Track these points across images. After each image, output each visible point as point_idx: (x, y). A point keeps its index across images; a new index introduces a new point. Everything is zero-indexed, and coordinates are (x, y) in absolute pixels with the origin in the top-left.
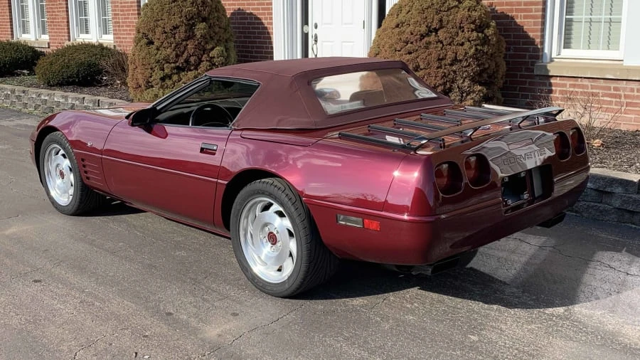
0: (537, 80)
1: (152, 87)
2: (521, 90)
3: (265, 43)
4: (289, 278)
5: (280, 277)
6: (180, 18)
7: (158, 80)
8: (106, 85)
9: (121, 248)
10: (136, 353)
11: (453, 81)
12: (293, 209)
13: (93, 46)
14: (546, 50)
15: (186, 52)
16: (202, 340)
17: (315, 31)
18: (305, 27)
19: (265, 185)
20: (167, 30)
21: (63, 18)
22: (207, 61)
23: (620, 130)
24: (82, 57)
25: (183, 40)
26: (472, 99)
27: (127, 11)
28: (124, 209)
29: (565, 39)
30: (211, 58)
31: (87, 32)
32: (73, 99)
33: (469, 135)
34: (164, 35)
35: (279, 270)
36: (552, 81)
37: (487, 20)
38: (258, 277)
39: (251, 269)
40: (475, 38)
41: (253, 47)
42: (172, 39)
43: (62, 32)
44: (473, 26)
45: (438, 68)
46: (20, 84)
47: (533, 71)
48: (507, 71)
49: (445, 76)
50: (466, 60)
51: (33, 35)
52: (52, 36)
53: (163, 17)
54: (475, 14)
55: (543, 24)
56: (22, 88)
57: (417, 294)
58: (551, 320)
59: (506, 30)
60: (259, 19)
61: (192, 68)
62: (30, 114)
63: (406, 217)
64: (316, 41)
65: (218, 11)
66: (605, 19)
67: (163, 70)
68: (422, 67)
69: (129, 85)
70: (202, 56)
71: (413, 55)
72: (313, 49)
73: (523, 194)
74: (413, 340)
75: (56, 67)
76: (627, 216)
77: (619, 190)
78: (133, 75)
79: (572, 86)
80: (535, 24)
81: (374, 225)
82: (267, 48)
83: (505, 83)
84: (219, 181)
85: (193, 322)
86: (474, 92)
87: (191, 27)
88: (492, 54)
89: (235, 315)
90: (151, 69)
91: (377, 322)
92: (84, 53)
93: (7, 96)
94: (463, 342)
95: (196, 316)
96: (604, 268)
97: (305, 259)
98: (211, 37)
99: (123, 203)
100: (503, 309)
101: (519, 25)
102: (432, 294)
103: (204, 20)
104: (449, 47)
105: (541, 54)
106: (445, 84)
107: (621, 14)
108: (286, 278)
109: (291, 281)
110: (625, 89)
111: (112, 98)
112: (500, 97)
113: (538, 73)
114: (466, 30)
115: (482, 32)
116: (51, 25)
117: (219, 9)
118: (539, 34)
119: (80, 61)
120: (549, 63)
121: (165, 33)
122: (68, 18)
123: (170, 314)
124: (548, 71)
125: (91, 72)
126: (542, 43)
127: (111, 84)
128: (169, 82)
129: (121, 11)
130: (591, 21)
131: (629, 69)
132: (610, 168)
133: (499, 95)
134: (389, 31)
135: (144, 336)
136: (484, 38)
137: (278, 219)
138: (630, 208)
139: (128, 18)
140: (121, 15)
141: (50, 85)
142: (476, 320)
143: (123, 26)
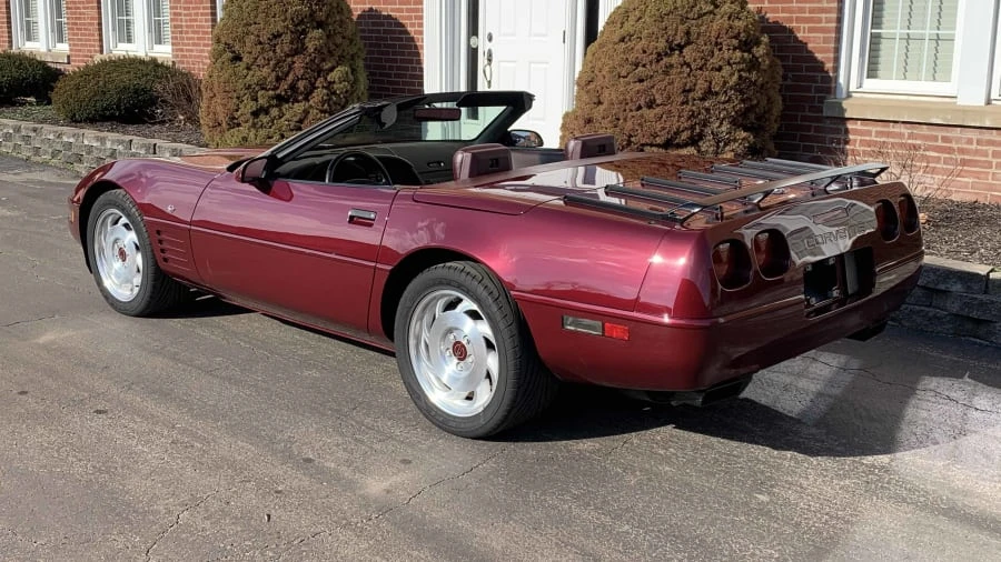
0: (828, 124)
1: (239, 125)
2: (803, 138)
3: (411, 62)
4: (485, 409)
5: (470, 409)
6: (284, 21)
7: (249, 115)
8: (163, 122)
9: (219, 364)
10: (269, 516)
11: (705, 124)
12: (495, 308)
13: (142, 62)
14: (842, 80)
15: (292, 73)
16: (364, 497)
17: (489, 45)
18: (473, 39)
19: (452, 271)
20: (264, 39)
21: (92, 18)
22: (323, 87)
23: (951, 201)
24: (126, 79)
25: (287, 56)
26: (733, 150)
27: (193, 8)
28: (218, 307)
29: (869, 63)
30: (330, 83)
31: (129, 41)
32: (113, 142)
33: (756, 201)
34: (259, 47)
35: (469, 398)
36: (850, 126)
37: (757, 34)
38: (437, 408)
39: (425, 396)
40: (738, 60)
41: (391, 68)
42: (271, 53)
43: (90, 40)
44: (735, 42)
45: (683, 103)
46: (26, 117)
47: (822, 112)
48: (784, 110)
49: (693, 115)
50: (725, 92)
51: (42, 44)
52: (74, 45)
53: (257, 20)
54: (739, 24)
55: (838, 40)
56: (31, 125)
57: (671, 436)
58: (873, 473)
59: (781, 49)
60: (402, 25)
61: (300, 98)
62: (45, 164)
63: (666, 319)
64: (490, 60)
65: (340, 12)
66: (930, 35)
67: (256, 100)
68: (658, 102)
69: (201, 121)
70: (316, 80)
71: (645, 83)
72: (484, 72)
73: (831, 290)
74: (674, 501)
75: (84, 93)
76: (969, 326)
77: (957, 288)
78: (209, 107)
79: (879, 134)
80: (826, 40)
81: (619, 332)
82: (414, 69)
83: (779, 128)
84: (379, 266)
85: (347, 473)
86: (735, 140)
87: (299, 36)
88: (762, 85)
89: (407, 462)
90: (238, 98)
91: (617, 474)
92: (129, 72)
93: (8, 137)
94: (746, 504)
95: (349, 463)
96: (941, 401)
97: (511, 381)
98: (330, 52)
99: (218, 297)
100: (801, 456)
101: (801, 42)
102: (693, 435)
103: (320, 25)
104: (699, 72)
105: (833, 85)
106: (692, 128)
107: (954, 29)
108: (481, 409)
109: (489, 415)
110: (958, 140)
111: (175, 141)
112: (773, 148)
113: (829, 114)
114: (725, 48)
115: (749, 51)
116: (73, 29)
117: (343, 9)
118: (832, 55)
119: (122, 85)
120: (844, 99)
121: (260, 43)
122: (100, 18)
123: (309, 460)
124: (843, 110)
125: (139, 101)
126: (836, 69)
127: (170, 120)
128: (264, 119)
129: (185, 9)
130: (909, 37)
131: (965, 111)
132: (942, 255)
133: (771, 146)
134: (611, 46)
135: (276, 492)
136: (751, 61)
137: (469, 323)
138: (974, 314)
139: (196, 20)
140: (185, 15)
141: (74, 120)
142: (762, 472)
143: (187, 32)
